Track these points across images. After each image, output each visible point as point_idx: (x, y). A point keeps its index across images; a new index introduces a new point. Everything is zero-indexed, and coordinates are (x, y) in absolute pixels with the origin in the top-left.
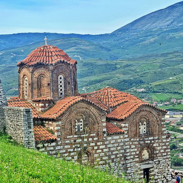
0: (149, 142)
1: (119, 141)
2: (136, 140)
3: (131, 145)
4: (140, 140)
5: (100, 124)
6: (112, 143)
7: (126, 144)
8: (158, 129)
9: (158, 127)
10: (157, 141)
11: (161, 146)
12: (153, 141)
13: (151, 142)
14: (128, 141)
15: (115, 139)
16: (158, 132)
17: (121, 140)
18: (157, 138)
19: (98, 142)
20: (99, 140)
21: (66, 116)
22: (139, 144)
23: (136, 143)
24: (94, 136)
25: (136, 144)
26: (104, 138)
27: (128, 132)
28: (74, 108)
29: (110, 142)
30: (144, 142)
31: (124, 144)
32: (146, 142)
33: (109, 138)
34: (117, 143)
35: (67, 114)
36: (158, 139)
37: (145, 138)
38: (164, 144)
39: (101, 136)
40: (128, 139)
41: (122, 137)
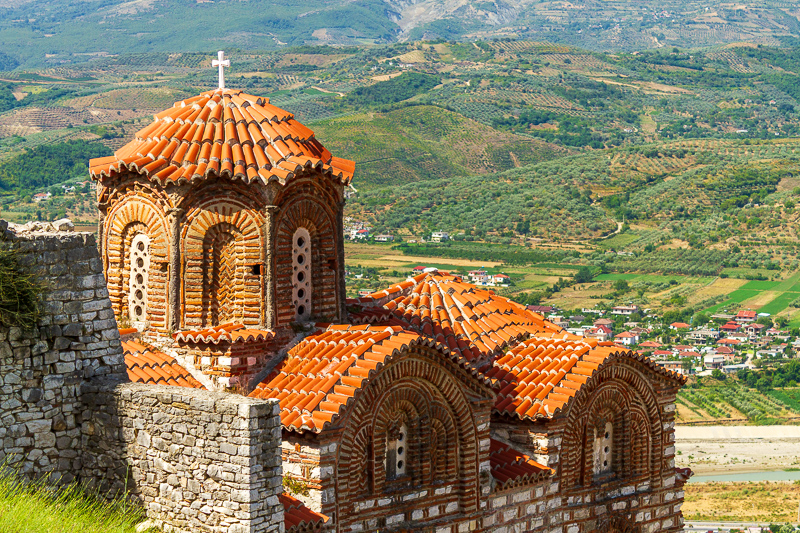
0: (623, 505)
1: (531, 509)
2: (583, 499)
3: (568, 523)
4: (594, 502)
5: (469, 446)
6: (506, 520)
7: (553, 520)
8: (650, 449)
9: (650, 444)
10: (646, 500)
11: (656, 520)
12: (634, 503)
13: (629, 504)
14: (557, 510)
15: (517, 504)
16: (650, 464)
17: (538, 507)
18: (644, 486)
19: (463, 520)
20: (464, 513)
21: (357, 418)
22: (593, 516)
23: (582, 513)
24: (446, 495)
25: (584, 520)
26: (483, 504)
27: (559, 472)
28: (383, 381)
29: (500, 518)
30: (609, 507)
31: (546, 520)
32: (616, 506)
33: (499, 502)
34: (523, 520)
35: (360, 408)
36: (650, 491)
37: (609, 491)
38: (668, 510)
39: (473, 492)
40: (558, 502)
41: (539, 493)
